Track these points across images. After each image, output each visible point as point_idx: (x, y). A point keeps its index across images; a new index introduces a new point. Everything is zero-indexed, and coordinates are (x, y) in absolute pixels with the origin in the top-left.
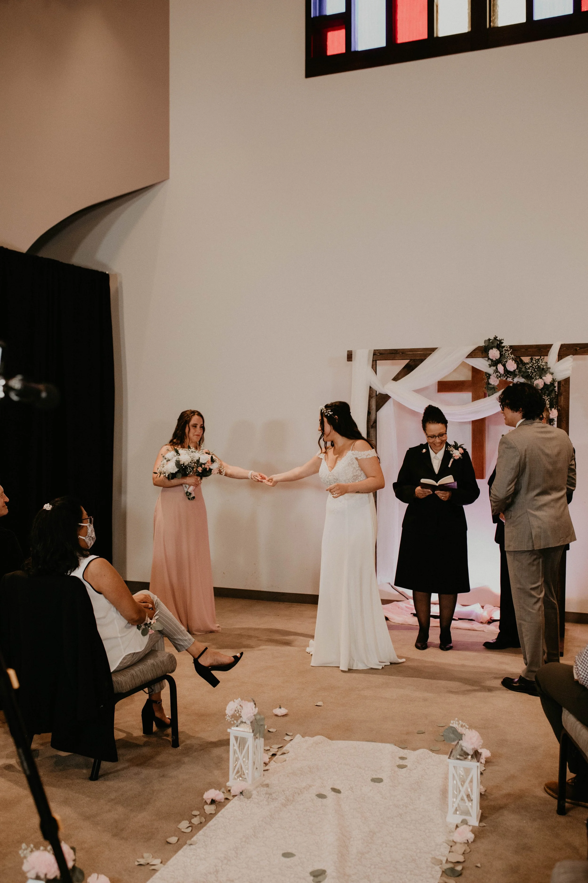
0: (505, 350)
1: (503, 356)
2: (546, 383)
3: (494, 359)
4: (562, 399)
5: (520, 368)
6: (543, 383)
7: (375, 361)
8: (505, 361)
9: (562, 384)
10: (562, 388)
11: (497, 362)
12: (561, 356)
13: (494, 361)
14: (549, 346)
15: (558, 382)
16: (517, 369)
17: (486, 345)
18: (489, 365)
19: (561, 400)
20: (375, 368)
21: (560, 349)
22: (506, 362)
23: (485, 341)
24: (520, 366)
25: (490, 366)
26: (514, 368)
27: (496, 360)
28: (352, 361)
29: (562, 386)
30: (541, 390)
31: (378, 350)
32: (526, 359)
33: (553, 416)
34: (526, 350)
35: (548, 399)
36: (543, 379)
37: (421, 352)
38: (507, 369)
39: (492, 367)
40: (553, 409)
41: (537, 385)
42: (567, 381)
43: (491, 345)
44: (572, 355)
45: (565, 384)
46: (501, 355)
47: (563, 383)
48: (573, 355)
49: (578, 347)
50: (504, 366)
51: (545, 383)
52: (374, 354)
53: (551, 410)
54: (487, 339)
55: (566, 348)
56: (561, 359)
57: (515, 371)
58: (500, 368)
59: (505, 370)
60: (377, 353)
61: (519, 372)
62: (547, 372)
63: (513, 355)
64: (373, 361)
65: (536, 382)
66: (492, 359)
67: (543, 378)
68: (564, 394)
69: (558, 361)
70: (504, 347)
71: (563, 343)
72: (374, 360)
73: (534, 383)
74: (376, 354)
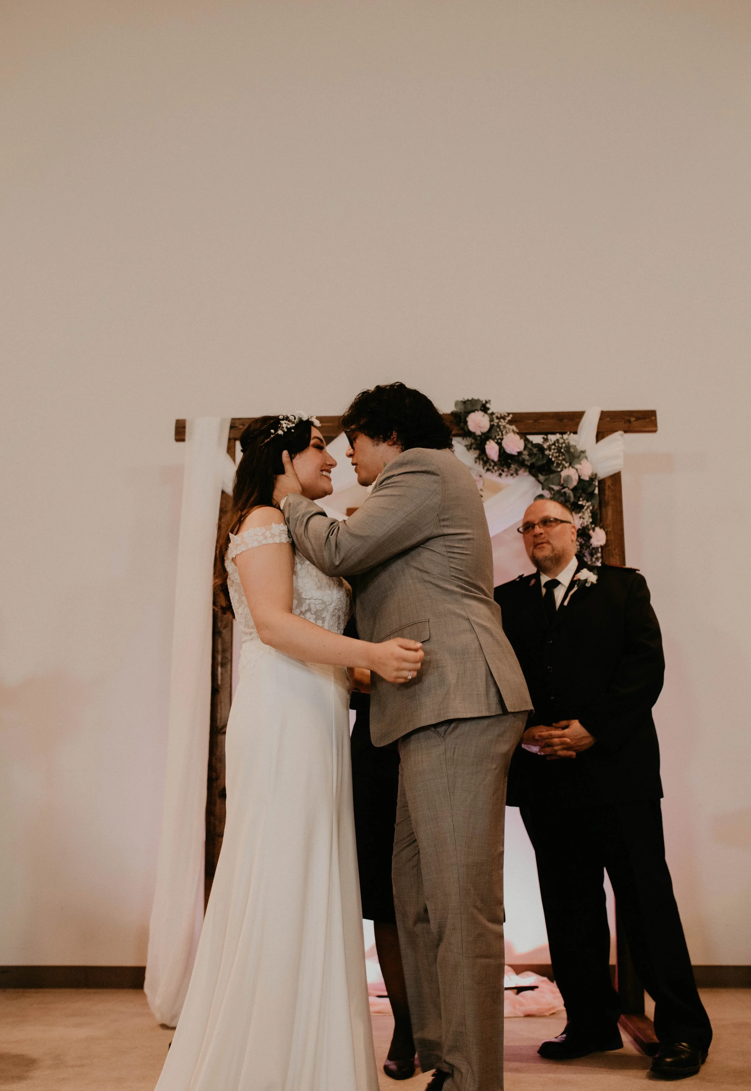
0: (497, 418)
1: (495, 427)
2: (582, 477)
3: (478, 433)
4: (610, 513)
5: (530, 449)
6: (577, 478)
7: (233, 440)
8: (499, 439)
9: (607, 485)
10: (608, 492)
11: (483, 437)
12: (603, 432)
13: (479, 436)
14: (579, 415)
15: (599, 482)
16: (525, 449)
17: (459, 411)
18: (466, 446)
19: (607, 515)
20: (233, 454)
21: (600, 419)
22: (502, 439)
23: (457, 404)
24: (529, 446)
25: (469, 448)
26: (519, 448)
27: (483, 434)
28: (183, 440)
29: (607, 488)
30: (574, 490)
31: (239, 419)
32: (537, 439)
33: (598, 541)
34: (535, 421)
35: (588, 507)
36: (577, 470)
37: (328, 422)
38: (505, 452)
39: (472, 451)
40: (597, 529)
41: (568, 478)
42: (616, 478)
43: (469, 408)
44: (621, 430)
45: (612, 485)
46: (492, 427)
47: (609, 483)
48: (625, 432)
49: (632, 416)
50: (499, 444)
51: (579, 477)
52: (232, 427)
53: (594, 530)
54: (460, 399)
55: (611, 419)
56: (603, 437)
57: (520, 453)
58: (492, 449)
59: (502, 451)
60: (237, 425)
61: (530, 455)
62: (581, 457)
63: (513, 427)
64: (230, 439)
65: (564, 473)
66: (474, 433)
67: (577, 466)
68: (612, 503)
69: (597, 440)
70: (493, 414)
71: (606, 409)
72: (231, 437)
73: (561, 476)
74: (236, 427)
